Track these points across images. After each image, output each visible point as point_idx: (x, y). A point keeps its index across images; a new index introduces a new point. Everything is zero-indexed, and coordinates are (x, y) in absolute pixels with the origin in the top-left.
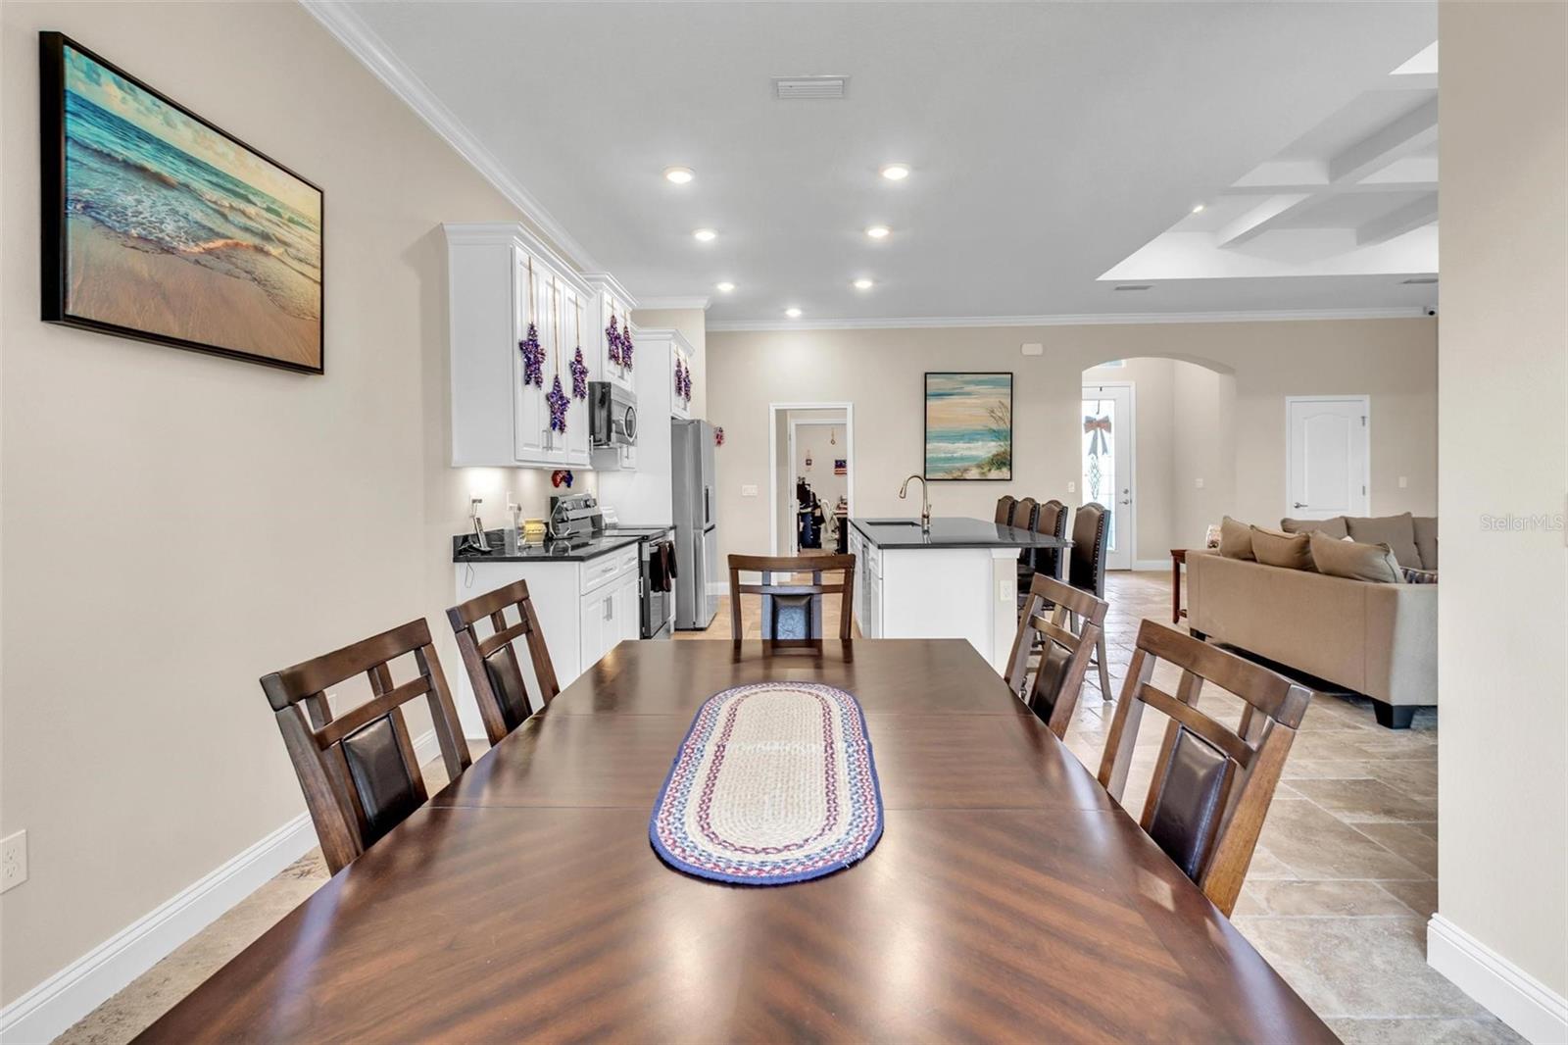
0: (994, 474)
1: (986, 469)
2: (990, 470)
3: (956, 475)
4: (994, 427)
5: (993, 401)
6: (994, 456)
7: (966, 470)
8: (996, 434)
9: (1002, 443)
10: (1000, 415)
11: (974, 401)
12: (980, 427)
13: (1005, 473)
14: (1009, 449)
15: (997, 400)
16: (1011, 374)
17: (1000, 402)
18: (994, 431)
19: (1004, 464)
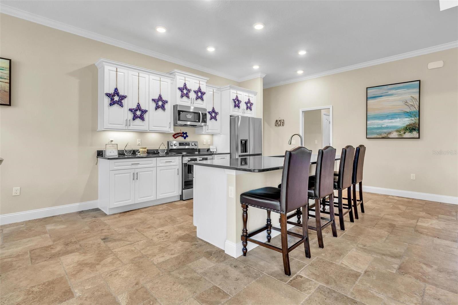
0: (408, 135)
1: (402, 133)
2: (405, 133)
3: (384, 135)
4: (408, 110)
5: (407, 97)
6: (407, 126)
7: (390, 133)
8: (409, 114)
9: (413, 119)
10: (412, 103)
11: (396, 98)
12: (399, 111)
13: (415, 134)
14: (417, 122)
15: (410, 96)
16: (420, 81)
17: (412, 97)
18: (408, 112)
19: (415, 130)
